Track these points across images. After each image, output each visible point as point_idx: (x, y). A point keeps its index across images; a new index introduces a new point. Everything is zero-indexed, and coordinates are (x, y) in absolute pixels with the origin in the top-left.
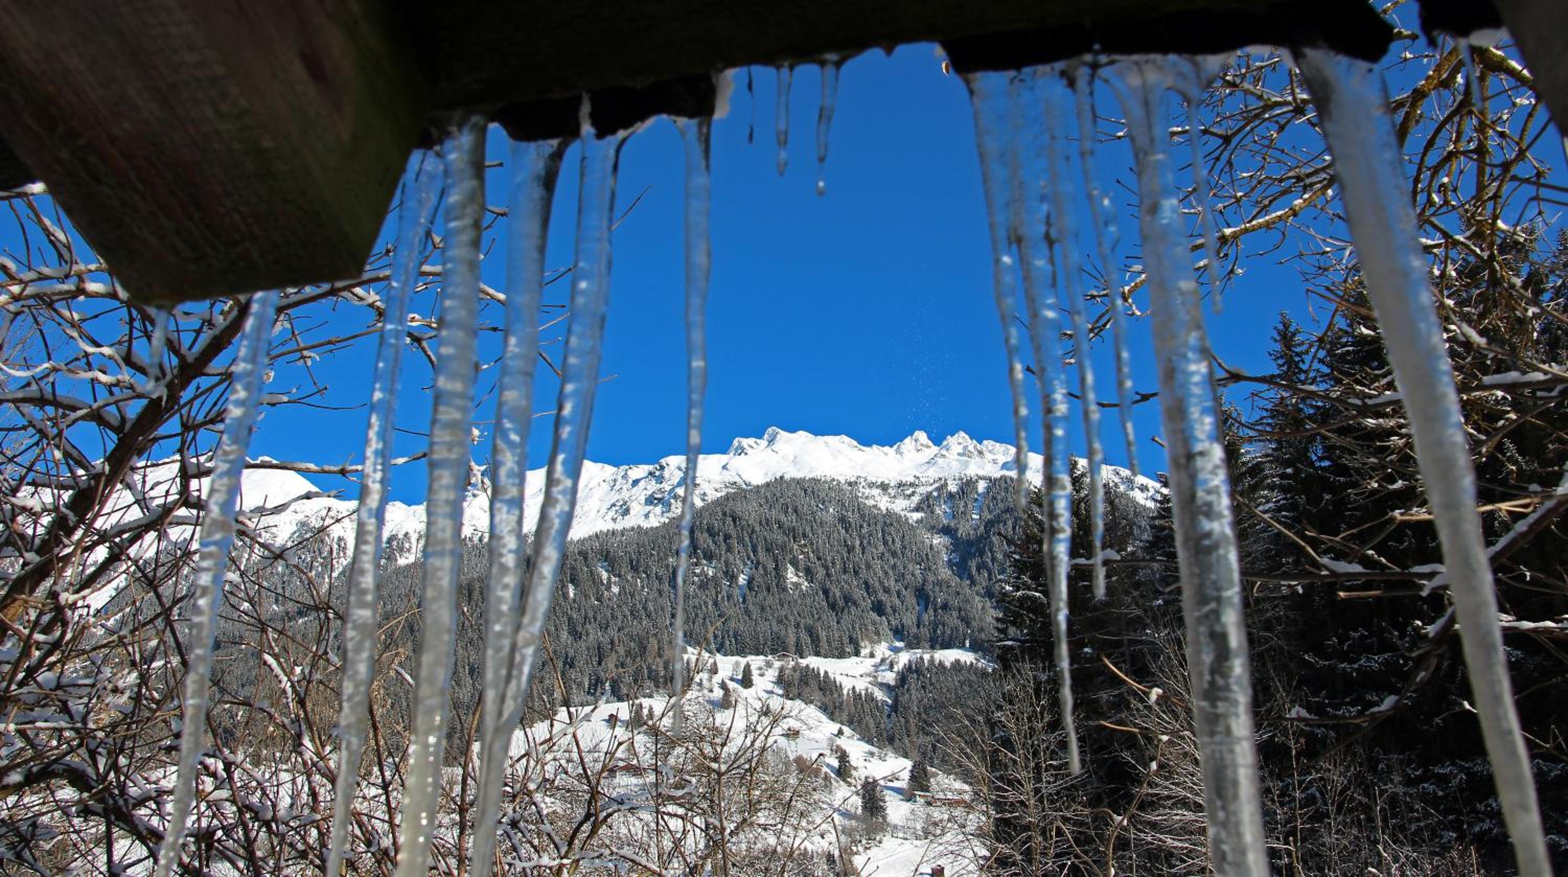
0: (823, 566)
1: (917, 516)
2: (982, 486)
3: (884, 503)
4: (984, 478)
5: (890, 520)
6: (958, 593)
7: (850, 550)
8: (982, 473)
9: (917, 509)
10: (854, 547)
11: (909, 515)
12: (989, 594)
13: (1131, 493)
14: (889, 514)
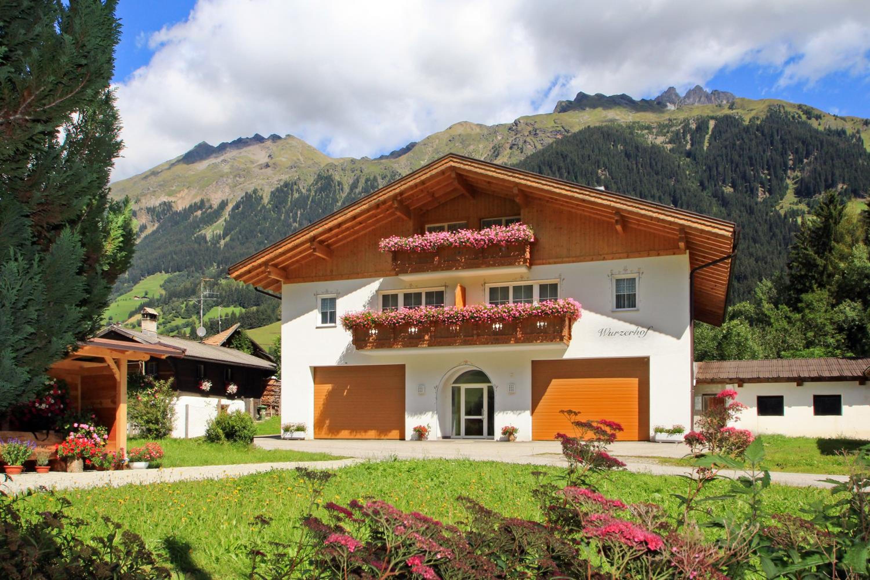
0: (615, 183)
1: (669, 146)
2: (712, 124)
3: (650, 139)
4: (712, 118)
5: (655, 150)
6: (695, 196)
7: (630, 170)
8: (711, 114)
9: (670, 142)
10: (633, 169)
11: (666, 145)
12: (715, 195)
13: (809, 121)
14: (654, 146)
